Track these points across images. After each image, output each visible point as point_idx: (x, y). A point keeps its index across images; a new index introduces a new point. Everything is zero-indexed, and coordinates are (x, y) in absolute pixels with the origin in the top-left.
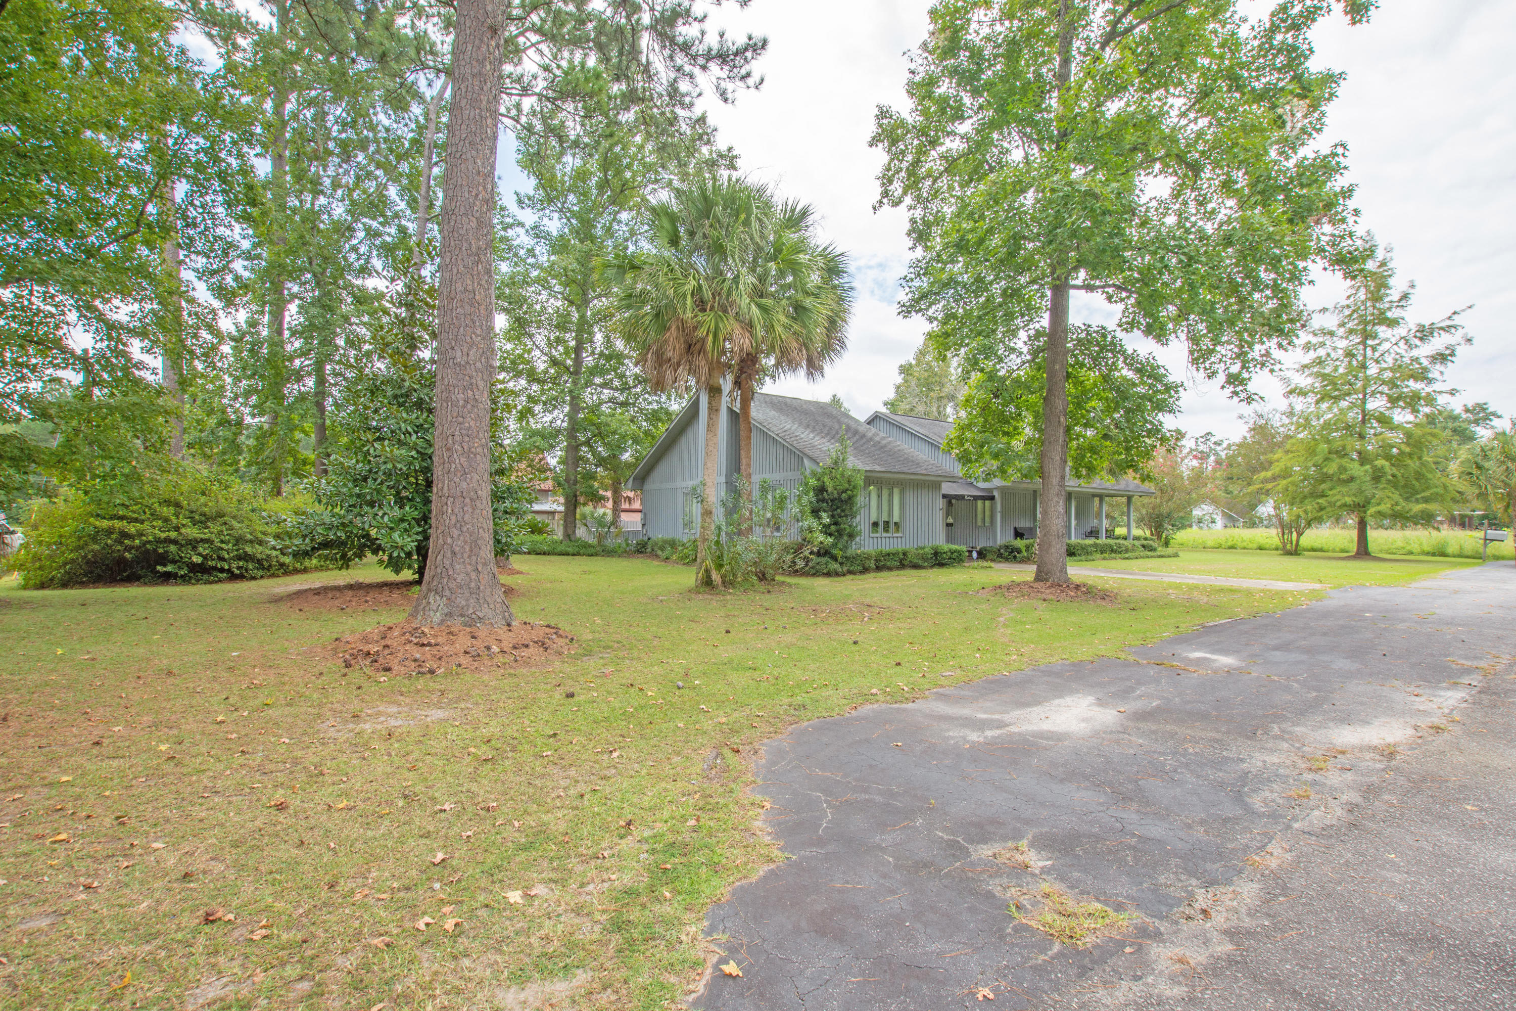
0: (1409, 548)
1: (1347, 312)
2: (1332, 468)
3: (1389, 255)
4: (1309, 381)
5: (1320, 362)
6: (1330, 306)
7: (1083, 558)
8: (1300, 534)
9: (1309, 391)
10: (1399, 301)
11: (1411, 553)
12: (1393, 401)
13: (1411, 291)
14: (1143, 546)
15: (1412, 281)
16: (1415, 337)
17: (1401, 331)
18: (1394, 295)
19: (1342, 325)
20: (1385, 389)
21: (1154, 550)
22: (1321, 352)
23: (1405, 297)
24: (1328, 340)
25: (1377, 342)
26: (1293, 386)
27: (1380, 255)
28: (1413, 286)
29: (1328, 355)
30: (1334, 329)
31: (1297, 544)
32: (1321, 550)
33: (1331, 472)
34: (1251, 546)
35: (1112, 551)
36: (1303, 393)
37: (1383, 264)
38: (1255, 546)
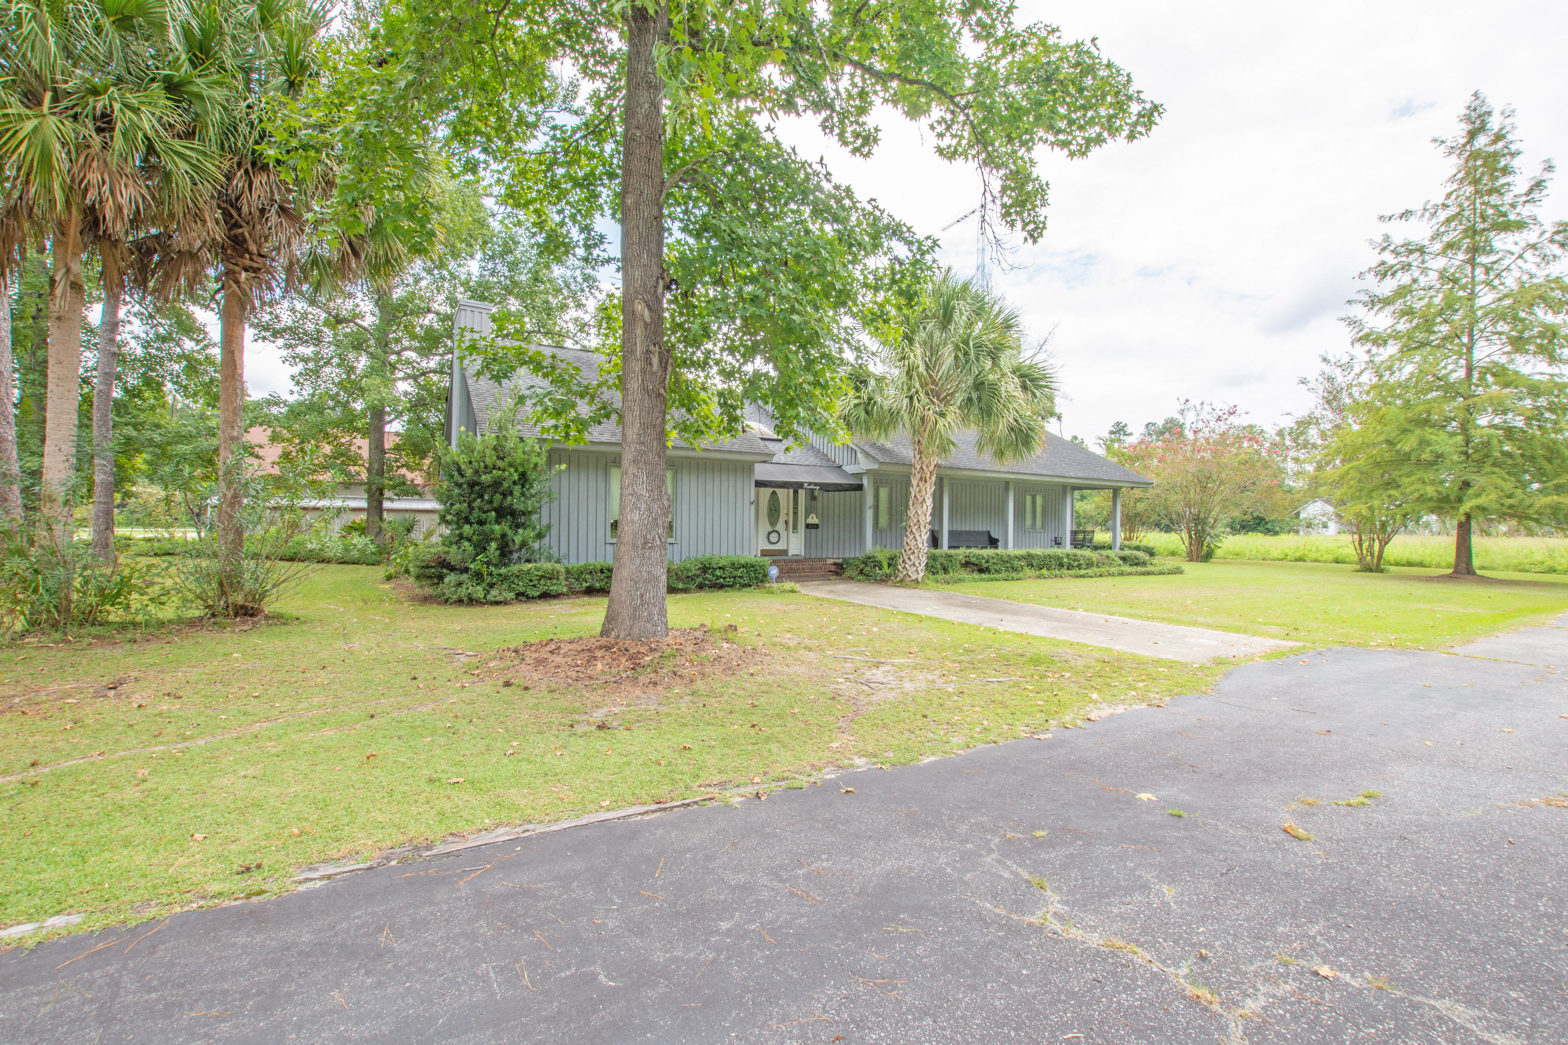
0: (1549, 563)
1: (1443, 215)
2: (1408, 444)
3: (1509, 121)
4: (1389, 321)
5: (1402, 292)
6: (1417, 206)
7: (1003, 575)
8: (1384, 543)
9: (1389, 336)
10: (1527, 194)
11: (1552, 570)
12: (1518, 344)
13: (1547, 176)
14: (1124, 559)
15: (1548, 161)
16: (1552, 241)
17: (1530, 236)
18: (1520, 184)
19: (1436, 236)
20: (1502, 327)
21: (1144, 564)
22: (1404, 279)
23: (1538, 185)
24: (1414, 258)
25: (1493, 258)
26: (1366, 330)
27: (1495, 123)
28: (1550, 168)
29: (1415, 281)
30: (1426, 243)
31: (1380, 557)
32: (1421, 564)
33: (1407, 448)
34: (1325, 557)
35: (1061, 565)
36: (1380, 341)
37: (1499, 137)
38: (1331, 557)
